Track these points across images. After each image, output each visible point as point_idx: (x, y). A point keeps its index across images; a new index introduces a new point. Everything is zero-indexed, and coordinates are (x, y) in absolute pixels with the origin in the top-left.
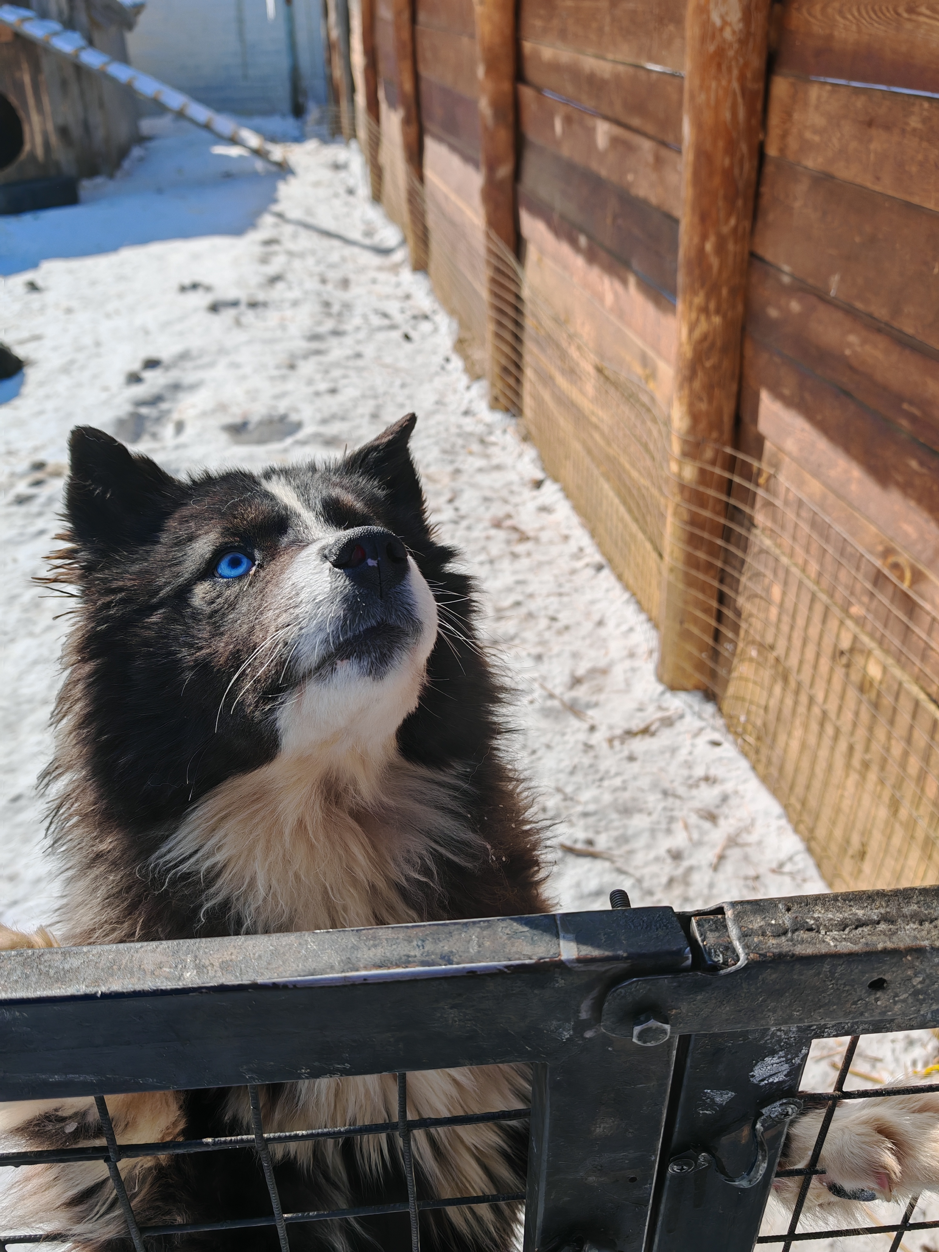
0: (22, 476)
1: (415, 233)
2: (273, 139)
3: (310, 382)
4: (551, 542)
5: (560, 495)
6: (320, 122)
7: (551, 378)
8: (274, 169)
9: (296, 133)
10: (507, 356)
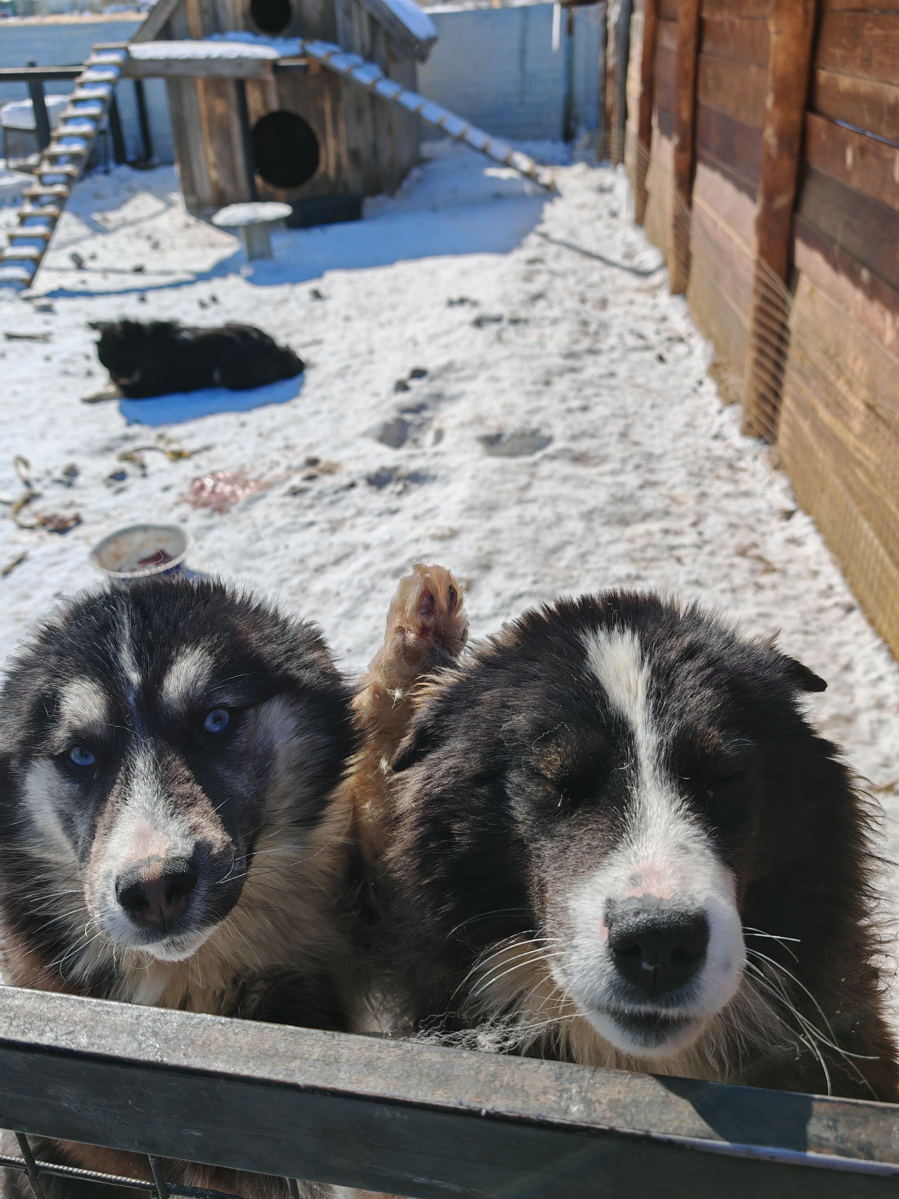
0: (298, 470)
1: (677, 257)
2: (542, 162)
3: (564, 399)
4: (799, 576)
5: (810, 529)
6: (589, 147)
7: (813, 409)
8: (540, 190)
9: (564, 157)
10: (766, 384)
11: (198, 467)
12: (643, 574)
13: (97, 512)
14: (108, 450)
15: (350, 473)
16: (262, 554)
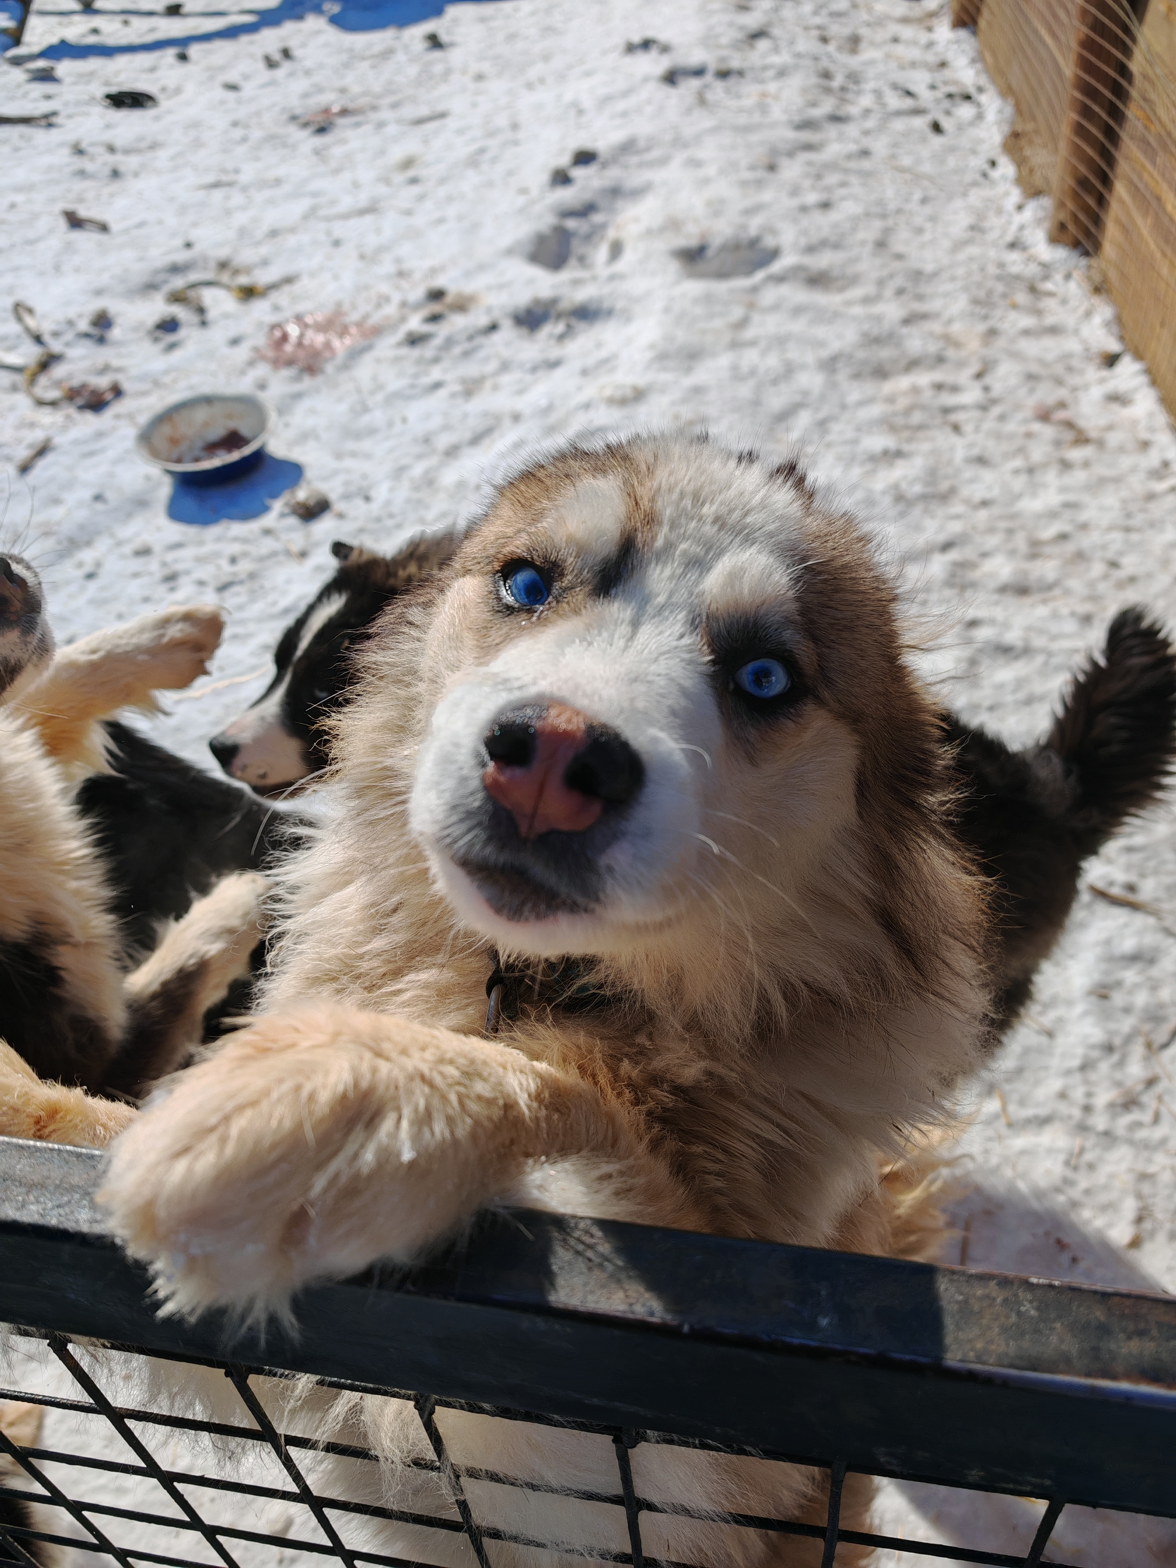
0: (417, 307)
3: (795, 191)
4: (1121, 449)
5: (1143, 379)
7: (1158, 200)
11: (276, 308)
12: (906, 447)
13: (142, 378)
14: (150, 287)
15: (489, 310)
16: (372, 431)
